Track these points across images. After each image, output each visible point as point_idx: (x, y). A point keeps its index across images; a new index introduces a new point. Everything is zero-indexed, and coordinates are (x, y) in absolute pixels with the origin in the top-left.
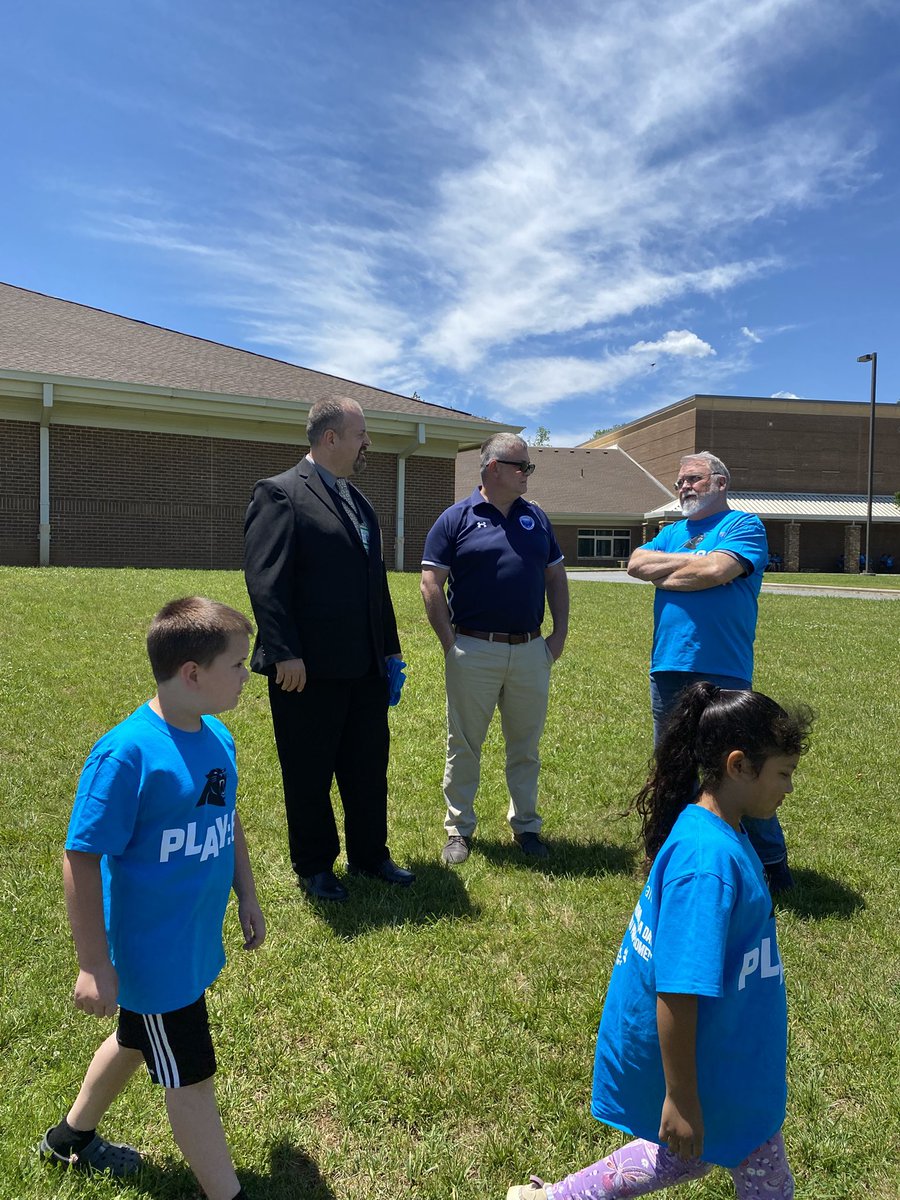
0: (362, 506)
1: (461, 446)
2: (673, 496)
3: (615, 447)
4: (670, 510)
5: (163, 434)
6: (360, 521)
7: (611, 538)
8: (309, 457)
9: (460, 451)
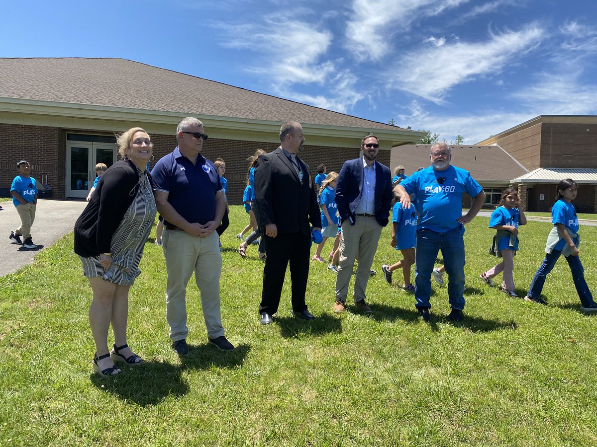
0: (301, 165)
1: (394, 144)
2: (527, 170)
3: (495, 145)
4: (525, 178)
5: (245, 141)
6: (300, 170)
7: (491, 193)
8: (280, 147)
9: (393, 147)
